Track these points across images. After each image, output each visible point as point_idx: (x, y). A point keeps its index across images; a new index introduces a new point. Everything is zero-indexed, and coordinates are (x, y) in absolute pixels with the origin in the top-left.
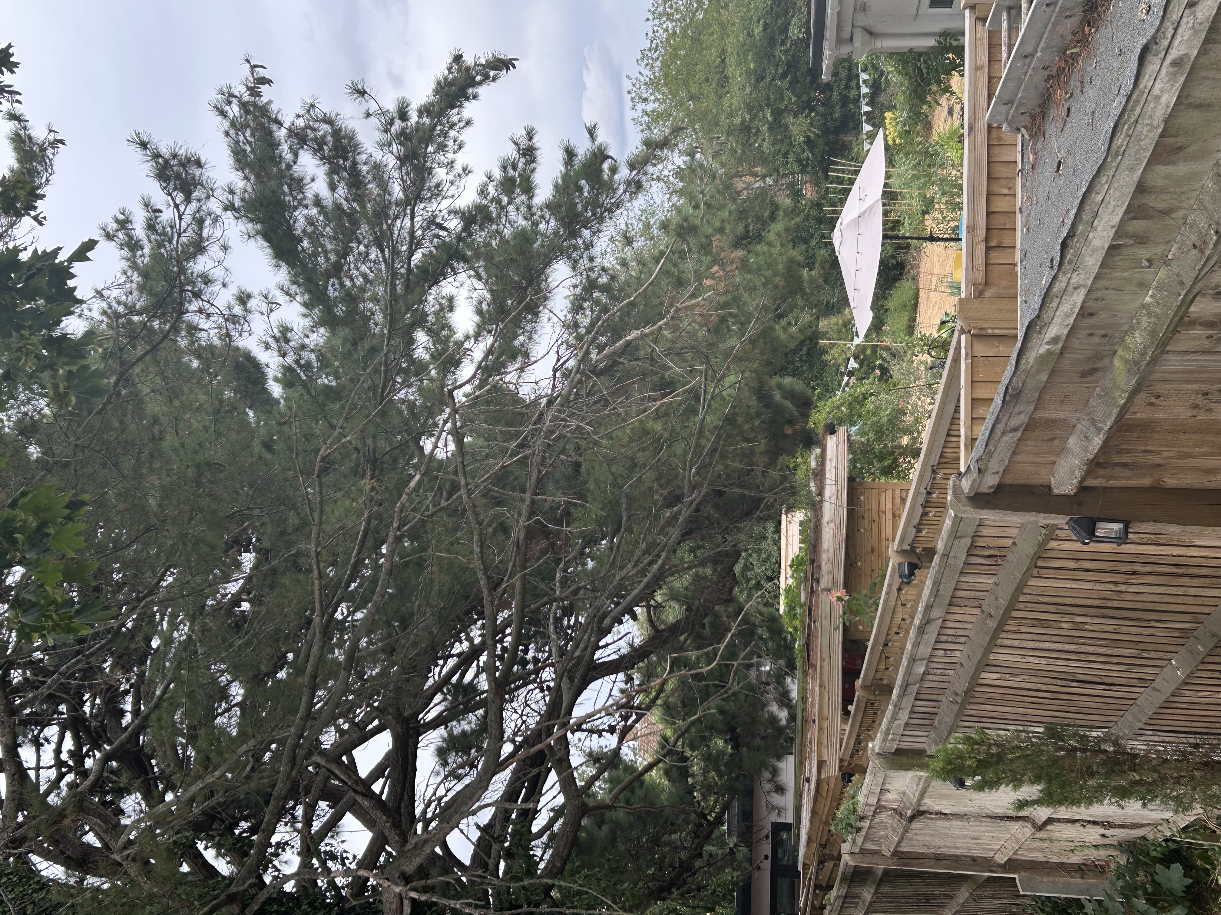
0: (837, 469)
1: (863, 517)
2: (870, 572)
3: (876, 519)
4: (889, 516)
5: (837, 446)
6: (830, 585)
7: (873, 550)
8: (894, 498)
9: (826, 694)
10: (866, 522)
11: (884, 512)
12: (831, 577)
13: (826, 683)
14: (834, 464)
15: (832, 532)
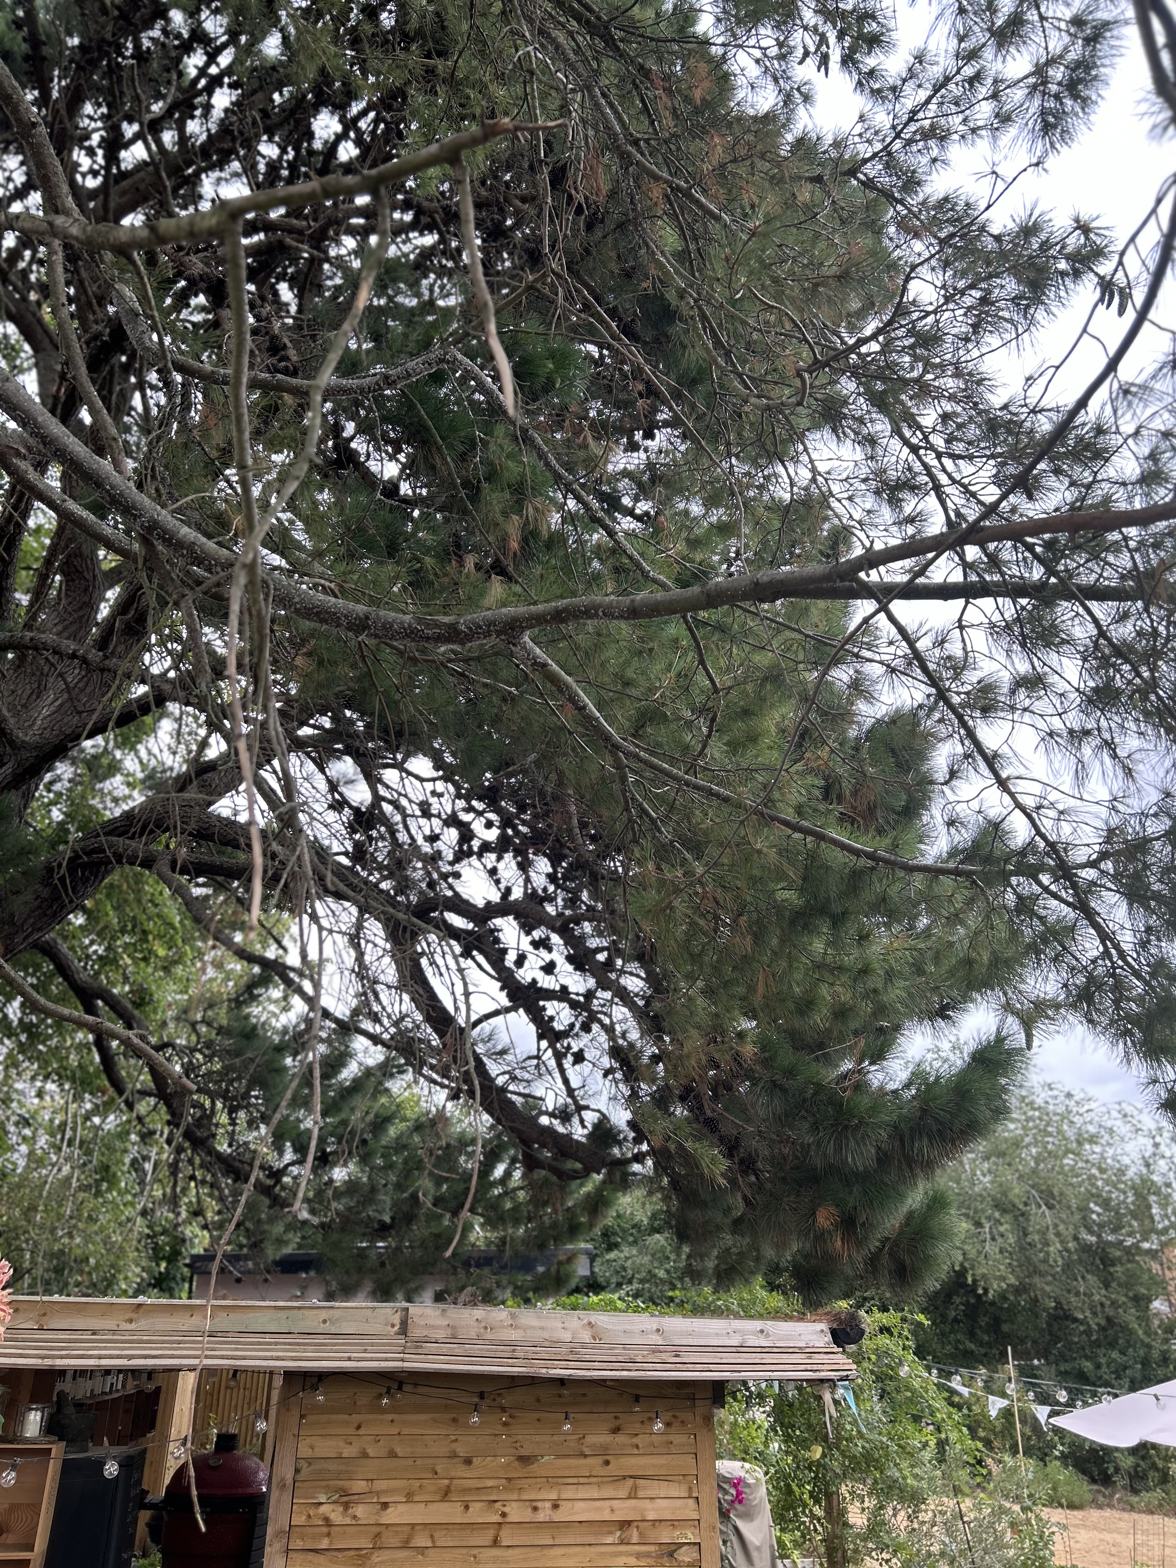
0: (740, 1349)
1: (616, 1430)
2: (462, 1451)
3: (612, 1469)
4: (624, 1510)
5: (800, 1350)
6: (416, 1332)
7: (525, 1460)
8: (674, 1523)
9: (110, 1324)
10: (599, 1437)
11: (632, 1495)
12: (440, 1335)
13: (143, 1323)
14: (752, 1341)
15: (567, 1336)
